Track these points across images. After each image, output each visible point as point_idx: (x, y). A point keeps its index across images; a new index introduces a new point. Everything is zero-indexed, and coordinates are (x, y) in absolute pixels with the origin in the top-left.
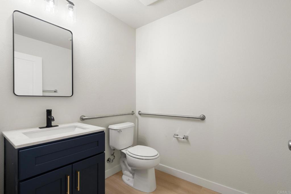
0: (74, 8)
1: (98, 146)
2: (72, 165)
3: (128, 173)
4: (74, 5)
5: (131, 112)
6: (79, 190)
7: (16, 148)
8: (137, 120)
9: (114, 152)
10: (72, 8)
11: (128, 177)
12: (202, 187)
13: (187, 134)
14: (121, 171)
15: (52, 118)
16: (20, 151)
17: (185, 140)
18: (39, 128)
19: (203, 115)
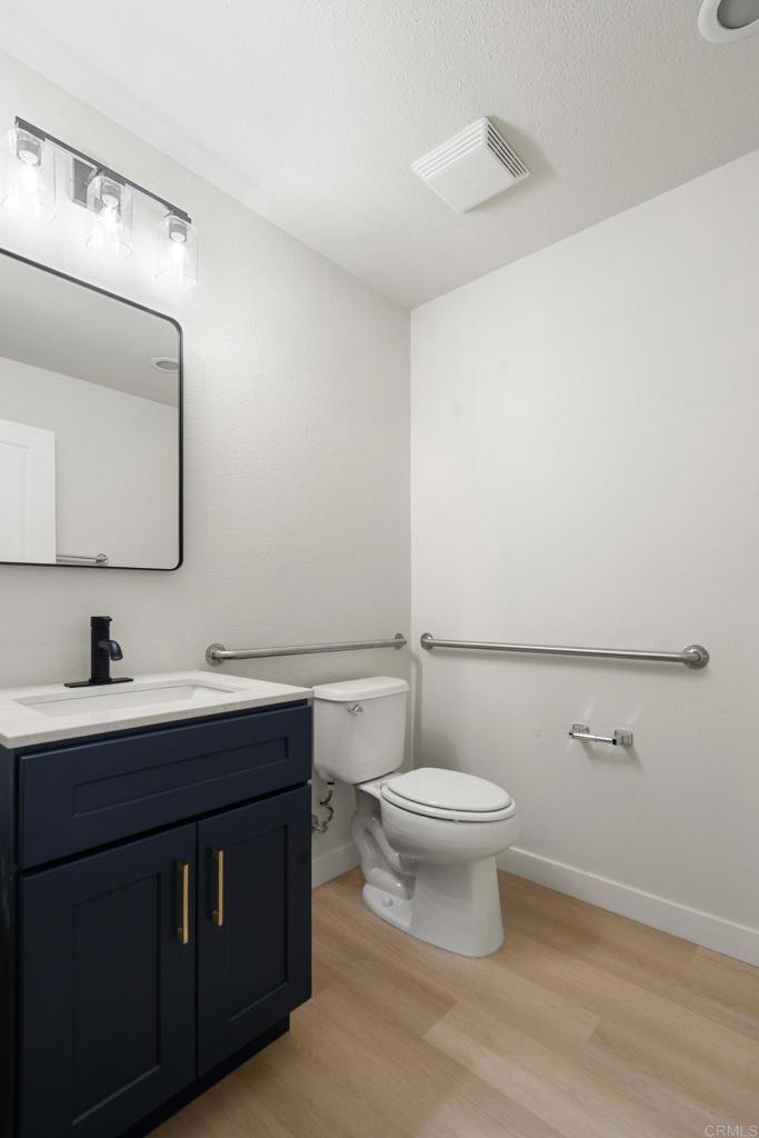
0: (188, 233)
1: (286, 756)
2: (197, 826)
3: (386, 877)
4: (189, 221)
5: (392, 639)
6: (221, 923)
7: (10, 746)
8: (413, 670)
9: (331, 792)
10: (183, 231)
11: (386, 894)
12: (697, 945)
13: (627, 725)
14: (359, 868)
15: (115, 646)
16: (24, 758)
17: (618, 749)
18: (66, 685)
19: (695, 646)
